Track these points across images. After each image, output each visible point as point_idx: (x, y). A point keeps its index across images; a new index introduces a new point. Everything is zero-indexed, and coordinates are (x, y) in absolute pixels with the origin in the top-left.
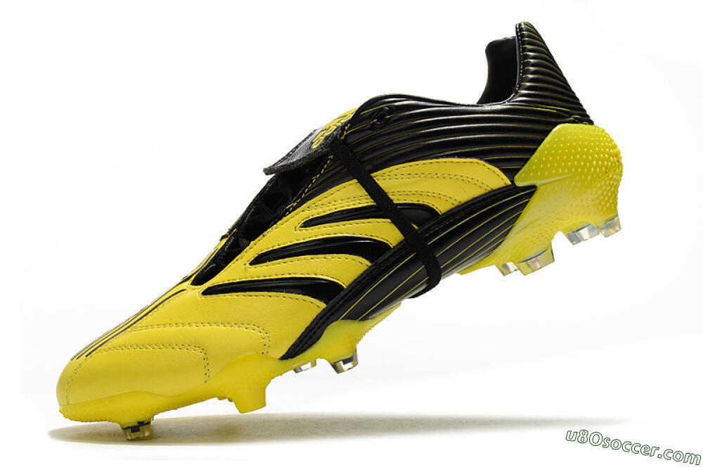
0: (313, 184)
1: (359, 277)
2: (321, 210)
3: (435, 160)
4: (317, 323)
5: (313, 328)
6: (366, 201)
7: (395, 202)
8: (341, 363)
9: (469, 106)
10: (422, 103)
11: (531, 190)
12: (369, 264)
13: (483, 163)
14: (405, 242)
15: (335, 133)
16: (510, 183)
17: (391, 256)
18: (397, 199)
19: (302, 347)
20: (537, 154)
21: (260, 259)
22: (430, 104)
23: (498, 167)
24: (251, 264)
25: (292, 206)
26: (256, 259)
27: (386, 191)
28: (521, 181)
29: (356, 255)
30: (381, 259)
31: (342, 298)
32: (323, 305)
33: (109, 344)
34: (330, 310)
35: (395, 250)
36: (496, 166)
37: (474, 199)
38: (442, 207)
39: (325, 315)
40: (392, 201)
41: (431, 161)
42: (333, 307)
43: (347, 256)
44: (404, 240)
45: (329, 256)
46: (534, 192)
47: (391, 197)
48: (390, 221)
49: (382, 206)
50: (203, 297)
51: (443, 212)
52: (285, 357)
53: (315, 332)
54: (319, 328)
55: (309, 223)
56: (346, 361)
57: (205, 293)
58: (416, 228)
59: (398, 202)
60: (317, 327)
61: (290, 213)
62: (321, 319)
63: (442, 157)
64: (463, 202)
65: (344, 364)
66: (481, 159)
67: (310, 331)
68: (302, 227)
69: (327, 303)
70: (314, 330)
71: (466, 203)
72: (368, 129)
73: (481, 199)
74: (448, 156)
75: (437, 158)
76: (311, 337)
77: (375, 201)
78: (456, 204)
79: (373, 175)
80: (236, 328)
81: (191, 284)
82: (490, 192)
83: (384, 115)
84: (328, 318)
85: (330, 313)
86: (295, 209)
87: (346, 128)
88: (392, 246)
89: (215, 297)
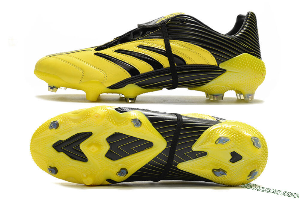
0: (149, 34)
1: (147, 73)
2: (147, 44)
3: (193, 45)
4: (125, 81)
5: (123, 82)
6: (163, 48)
7: (173, 53)
8: (129, 99)
9: (216, 32)
10: (199, 23)
11: (224, 71)
12: (153, 70)
13: (210, 53)
14: (169, 68)
15: (165, 21)
16: (217, 65)
17: (162, 71)
18: (174, 52)
19: (116, 87)
20: (232, 59)
21: (118, 51)
22: (202, 25)
23: (215, 57)
24: (115, 51)
25: (138, 39)
26: (117, 50)
27: (171, 48)
28: (222, 66)
29: (150, 64)
30: (158, 70)
31: (138, 77)
32: (130, 76)
33: (57, 56)
34: (132, 79)
35: (165, 69)
36: (214, 57)
37: (202, 65)
38: (189, 62)
39: (129, 80)
40: (172, 52)
41: (192, 45)
42: (133, 78)
43: (147, 63)
44: (169, 67)
45: (141, 61)
46: (224, 72)
47: (172, 50)
48: (167, 58)
49: (168, 52)
50: (94, 55)
51: (188, 64)
52: (109, 88)
53: (123, 84)
54: (125, 83)
55: (140, 47)
56: (130, 99)
57: (95, 54)
58: (176, 65)
59: (174, 53)
60: (125, 82)
61: (137, 40)
62: (127, 80)
63: (197, 45)
64: (197, 64)
65: (130, 100)
66: (210, 52)
67: (121, 83)
68: (137, 47)
69: (132, 76)
70: (123, 83)
71: (198, 65)
72: (176, 24)
73: (204, 66)
74: (199, 45)
75: (194, 44)
76: (121, 85)
77: (166, 49)
78: (195, 63)
79: (170, 40)
80: (98, 70)
81: (95, 49)
82: (209, 65)
83: (184, 22)
84: (130, 81)
85: (131, 80)
86: (139, 39)
87: (169, 20)
88: (164, 67)
89: (97, 56)
